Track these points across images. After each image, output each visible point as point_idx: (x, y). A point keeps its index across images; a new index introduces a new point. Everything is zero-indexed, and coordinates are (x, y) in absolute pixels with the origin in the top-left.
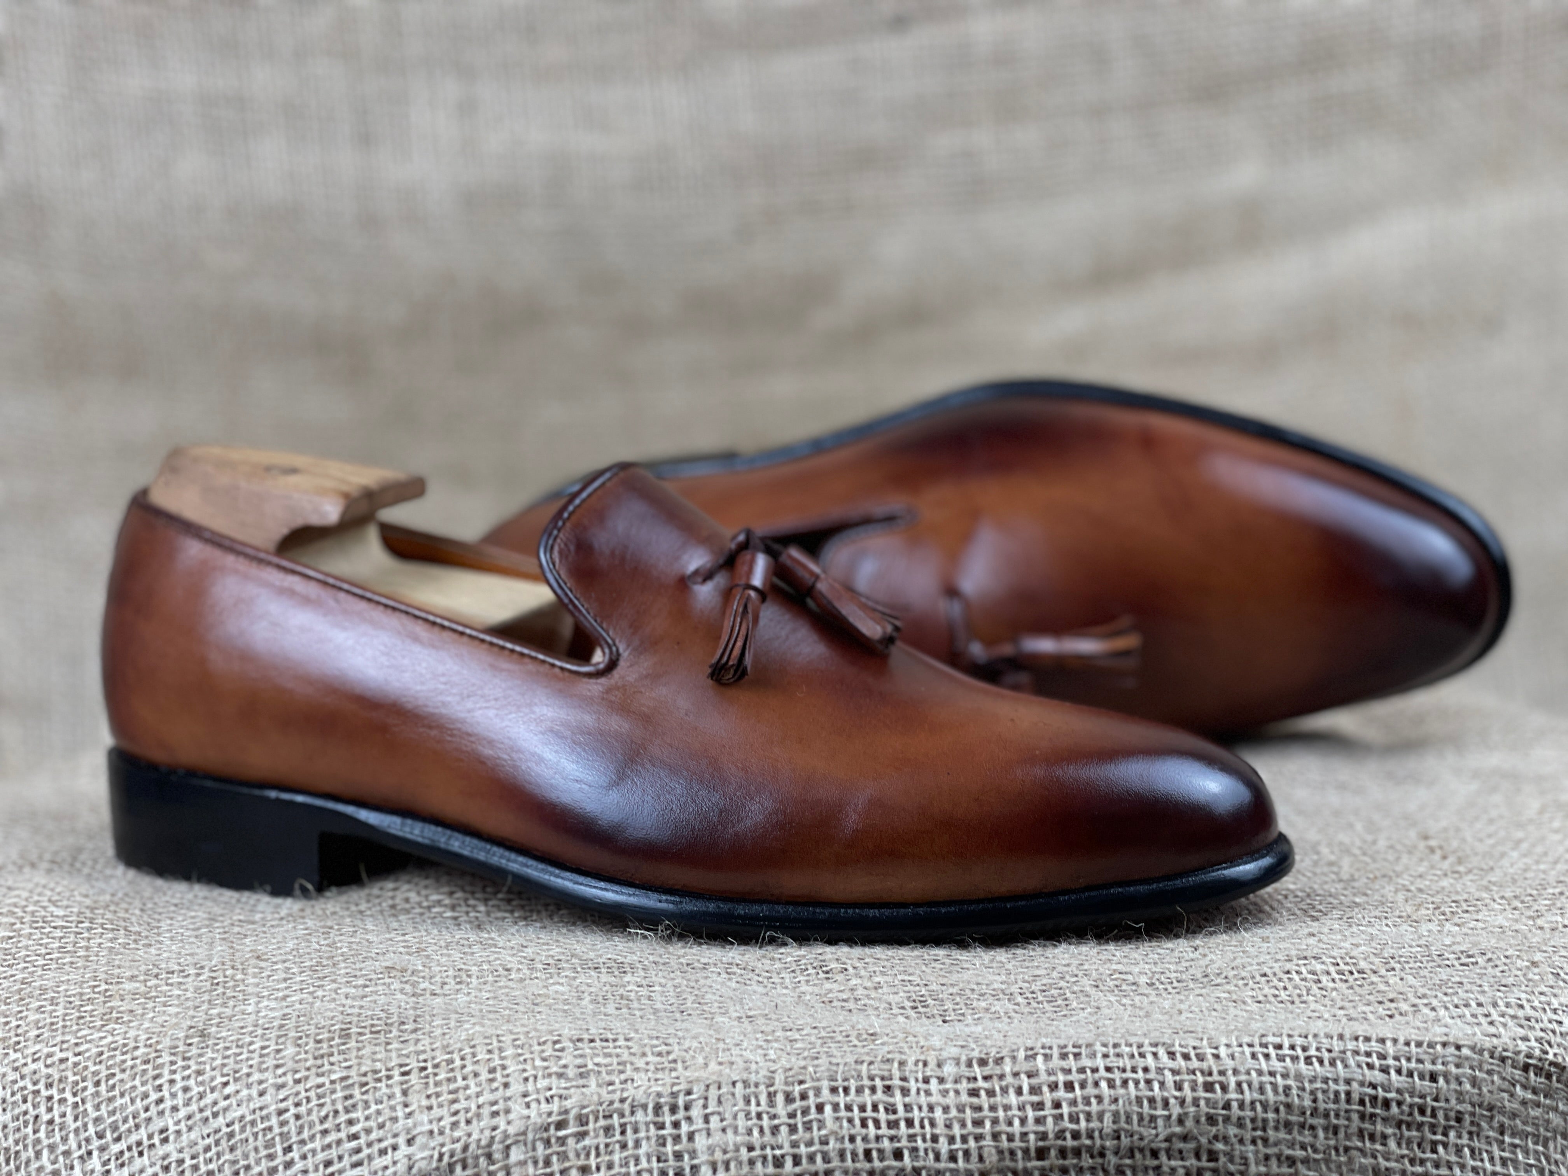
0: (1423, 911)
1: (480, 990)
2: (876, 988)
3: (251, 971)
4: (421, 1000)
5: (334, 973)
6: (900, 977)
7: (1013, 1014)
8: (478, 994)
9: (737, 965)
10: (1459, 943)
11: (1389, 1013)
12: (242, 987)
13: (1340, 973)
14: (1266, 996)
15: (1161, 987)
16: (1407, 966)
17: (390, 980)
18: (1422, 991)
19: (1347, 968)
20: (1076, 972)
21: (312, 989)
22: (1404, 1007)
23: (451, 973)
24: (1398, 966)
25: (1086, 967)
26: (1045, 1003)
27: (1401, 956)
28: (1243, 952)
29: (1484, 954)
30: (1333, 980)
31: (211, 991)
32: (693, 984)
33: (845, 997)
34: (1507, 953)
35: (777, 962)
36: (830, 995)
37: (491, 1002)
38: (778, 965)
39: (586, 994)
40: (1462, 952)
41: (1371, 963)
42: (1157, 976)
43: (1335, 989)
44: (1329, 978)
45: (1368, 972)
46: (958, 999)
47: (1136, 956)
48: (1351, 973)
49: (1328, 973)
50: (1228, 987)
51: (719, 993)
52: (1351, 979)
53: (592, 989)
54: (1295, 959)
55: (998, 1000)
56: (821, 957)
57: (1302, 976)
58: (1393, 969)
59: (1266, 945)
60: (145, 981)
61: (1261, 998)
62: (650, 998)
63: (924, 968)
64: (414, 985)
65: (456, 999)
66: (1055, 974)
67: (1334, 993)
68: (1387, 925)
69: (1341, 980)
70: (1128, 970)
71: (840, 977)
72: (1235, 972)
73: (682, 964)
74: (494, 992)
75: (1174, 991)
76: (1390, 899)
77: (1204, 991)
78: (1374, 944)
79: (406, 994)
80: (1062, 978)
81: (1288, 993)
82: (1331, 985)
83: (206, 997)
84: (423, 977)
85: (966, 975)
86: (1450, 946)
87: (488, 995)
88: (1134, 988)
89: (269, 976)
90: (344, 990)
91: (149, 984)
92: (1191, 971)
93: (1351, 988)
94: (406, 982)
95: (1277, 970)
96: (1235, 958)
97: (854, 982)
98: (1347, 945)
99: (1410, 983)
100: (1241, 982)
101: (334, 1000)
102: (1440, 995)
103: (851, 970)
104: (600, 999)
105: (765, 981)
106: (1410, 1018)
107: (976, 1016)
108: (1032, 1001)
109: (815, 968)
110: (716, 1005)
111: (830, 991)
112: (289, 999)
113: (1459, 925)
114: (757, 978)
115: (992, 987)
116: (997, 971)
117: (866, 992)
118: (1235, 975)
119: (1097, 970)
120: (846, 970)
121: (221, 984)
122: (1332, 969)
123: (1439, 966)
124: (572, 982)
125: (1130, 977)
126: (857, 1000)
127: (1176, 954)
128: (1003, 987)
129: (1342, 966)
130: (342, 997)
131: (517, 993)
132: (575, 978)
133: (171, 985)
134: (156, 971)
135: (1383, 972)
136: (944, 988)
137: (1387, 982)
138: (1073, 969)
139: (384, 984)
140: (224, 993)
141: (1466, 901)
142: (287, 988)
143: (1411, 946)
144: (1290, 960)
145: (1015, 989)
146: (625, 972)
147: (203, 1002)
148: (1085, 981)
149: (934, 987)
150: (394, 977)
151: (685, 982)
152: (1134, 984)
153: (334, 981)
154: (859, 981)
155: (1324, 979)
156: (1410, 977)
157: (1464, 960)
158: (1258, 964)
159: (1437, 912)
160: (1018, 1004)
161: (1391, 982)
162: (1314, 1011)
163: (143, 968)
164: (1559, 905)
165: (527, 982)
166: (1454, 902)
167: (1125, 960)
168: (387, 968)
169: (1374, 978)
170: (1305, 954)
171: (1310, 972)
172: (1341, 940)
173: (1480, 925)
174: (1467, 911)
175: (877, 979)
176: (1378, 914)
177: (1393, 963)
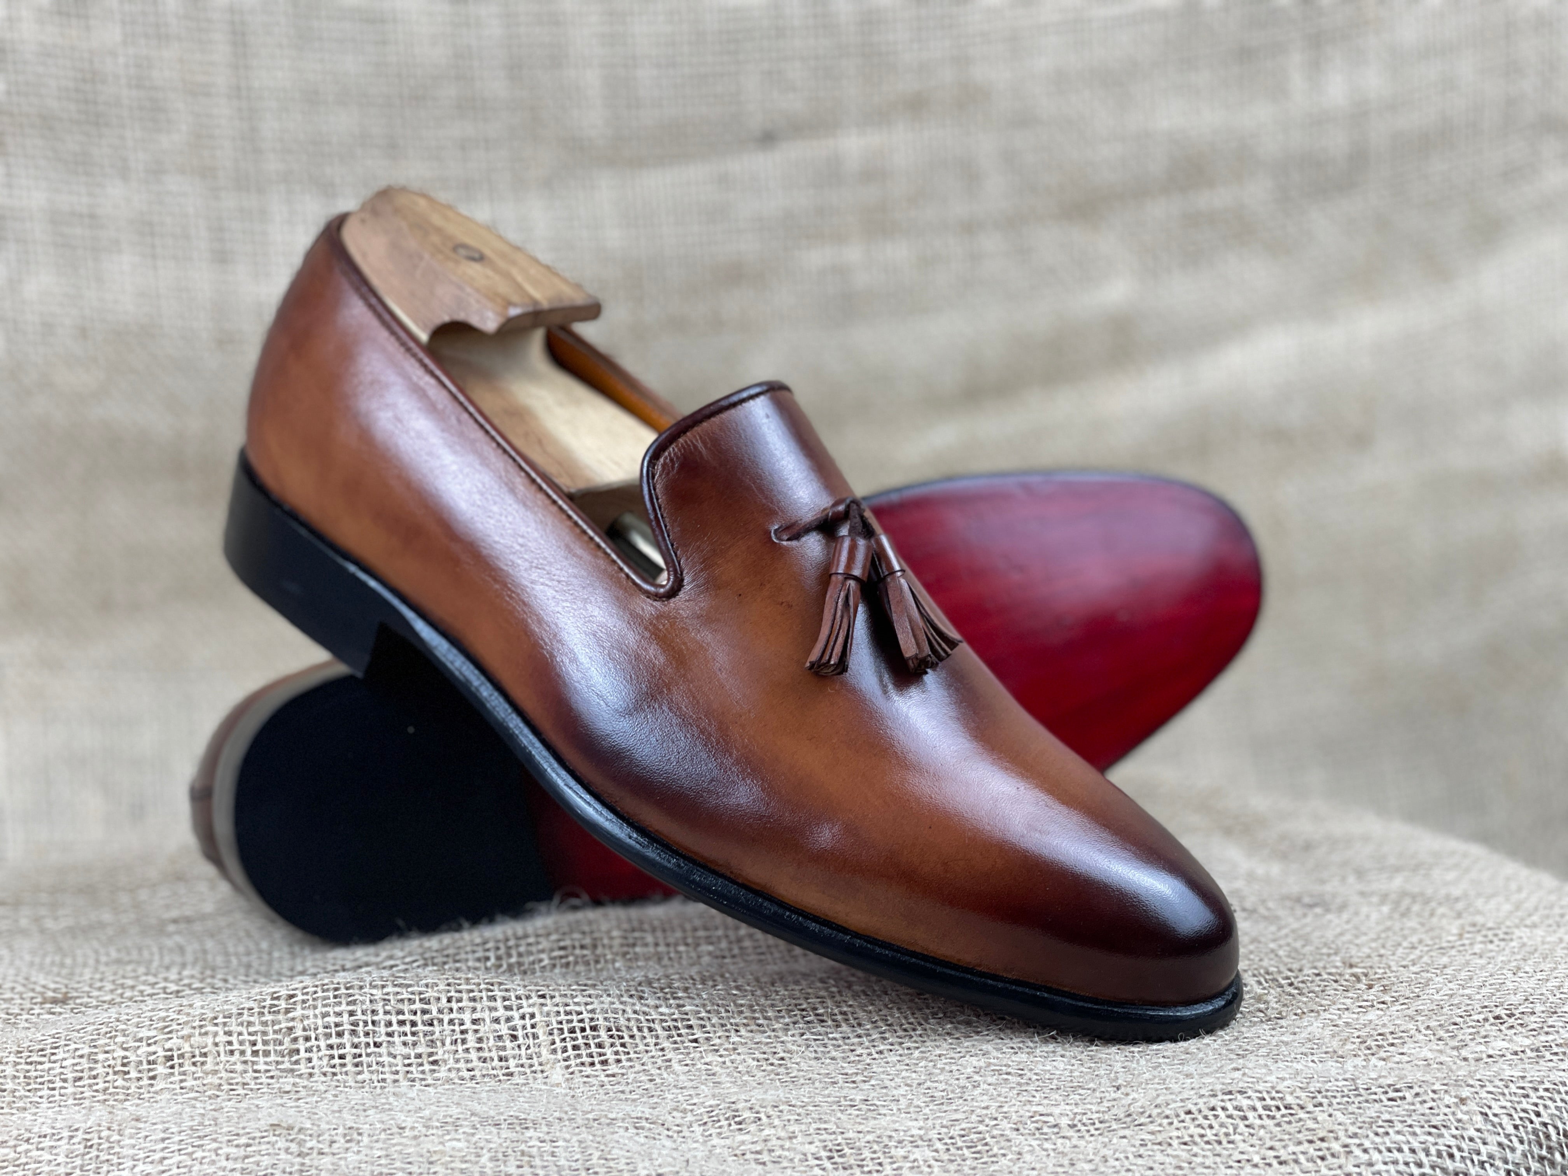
0: (1349, 1046)
1: (371, 1148)
2: (790, 1138)
3: (128, 1132)
4: (307, 1161)
5: (216, 1132)
6: (814, 1126)
7: (932, 1162)
8: (369, 1152)
9: (647, 1119)
10: (1385, 1077)
11: (1320, 1153)
12: (117, 1149)
13: (1267, 1108)
14: (1192, 1136)
15: (1083, 1128)
16: (1334, 1101)
17: (275, 1138)
18: (1353, 1129)
19: (1273, 1103)
20: (995, 1115)
21: (190, 1149)
22: (1336, 1147)
23: (341, 1130)
24: (1325, 1101)
25: (1005, 1109)
26: (964, 1149)
27: (1327, 1091)
28: (1166, 1089)
29: (1411, 1087)
30: (1260, 1117)
31: (84, 1155)
32: (599, 1139)
33: (758, 1148)
34: (1435, 1088)
35: (689, 1114)
36: (742, 1148)
37: (383, 1161)
38: (690, 1117)
39: (485, 1151)
40: (1389, 1086)
41: (1297, 1097)
42: (1078, 1117)
43: (1263, 1127)
44: (1256, 1114)
45: (1295, 1107)
46: (876, 1147)
47: (1057, 1097)
48: (1278, 1108)
49: (1254, 1109)
50: (1151, 1127)
51: (627, 1148)
52: (1278, 1115)
53: (492, 1145)
54: (1219, 1093)
55: (917, 1147)
56: (734, 1106)
57: (1228, 1113)
58: (1321, 1105)
59: (1189, 1081)
60: (15, 1146)
61: (1187, 1139)
62: (553, 1154)
63: (839, 1115)
64: (301, 1143)
65: (346, 1159)
66: (974, 1118)
67: (1262, 1132)
68: (1313, 1061)
69: (1268, 1116)
70: (1049, 1111)
71: (753, 1128)
72: (1159, 1110)
73: (588, 1119)
74: (387, 1149)
75: (1097, 1132)
76: (1318, 1036)
77: (1126, 1132)
78: (1299, 1079)
79: (291, 1154)
80: (981, 1122)
81: (1214, 1132)
82: (1258, 1122)
83: (78, 1162)
84: (311, 1135)
85: (883, 1122)
86: (1376, 1079)
87: (379, 1153)
88: (1056, 1130)
89: (147, 1137)
90: (226, 1150)
91: (19, 1149)
92: (1114, 1111)
93: (1278, 1125)
94: (292, 1141)
95: (1201, 1106)
96: (1158, 1095)
97: (766, 1132)
98: (1272, 1078)
99: (1340, 1120)
100: (1165, 1121)
101: (213, 1162)
102: (1371, 1135)
103: (764, 1119)
104: (500, 1156)
105: (675, 1135)
106: (1342, 1160)
107: (895, 1166)
108: (951, 1147)
109: (727, 1119)
110: (624, 1161)
111: (743, 1143)
112: (166, 1162)
113: (1384, 1060)
114: (666, 1132)
115: (909, 1133)
116: (914, 1116)
117: (780, 1142)
118: (1159, 1114)
119: (1017, 1112)
120: (760, 1119)
121: (95, 1147)
122: (1259, 1105)
123: (1367, 1101)
124: (470, 1138)
125: (1050, 1119)
126: (771, 1151)
127: (1098, 1094)
128: (922, 1132)
129: (1269, 1102)
130: (223, 1158)
131: (411, 1150)
132: (473, 1134)
133: (43, 1149)
134: (27, 1135)
135: (1310, 1108)
136: (861, 1135)
137: (1315, 1119)
138: (992, 1111)
139: (269, 1143)
140: (98, 1157)
141: (1392, 1033)
142: (163, 1149)
143: (1337, 1080)
144: (1215, 1096)
145: (933, 1134)
146: (527, 1128)
147: (74, 1168)
148: (1004, 1124)
149: (851, 1135)
150: (279, 1135)
151: (591, 1138)
152: (1055, 1126)
153: (215, 1140)
154: (773, 1131)
155: (1251, 1115)
156: (1338, 1114)
157: (1392, 1095)
158: (1182, 1100)
159: (1363, 1046)
160: (936, 1151)
161: (1319, 1118)
162: (1242, 1153)
163: (15, 1133)
164: (1483, 1033)
165: (422, 1138)
166: (1380, 1034)
167: (1046, 1102)
168: (272, 1125)
169: (1302, 1115)
170: (1230, 1088)
171: (1236, 1108)
172: (1265, 1074)
173: (1405, 1058)
174: (1392, 1045)
175: (791, 1129)
176: (1304, 1050)
177: (1320, 1098)
